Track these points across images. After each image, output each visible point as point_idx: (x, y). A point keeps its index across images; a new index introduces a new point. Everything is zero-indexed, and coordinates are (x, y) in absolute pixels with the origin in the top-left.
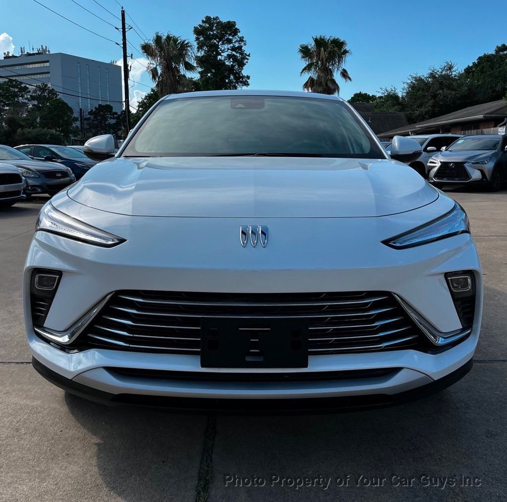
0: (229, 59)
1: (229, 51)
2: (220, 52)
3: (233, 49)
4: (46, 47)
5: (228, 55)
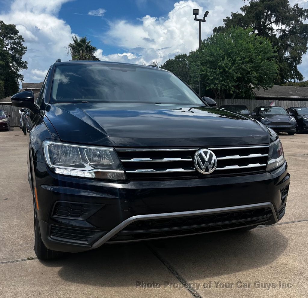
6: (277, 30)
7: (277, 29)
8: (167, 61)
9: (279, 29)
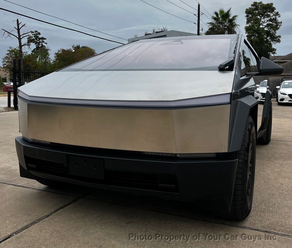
0: (268, 26)
1: (268, 22)
2: (262, 23)
3: (270, 20)
4: (166, 27)
5: (267, 24)
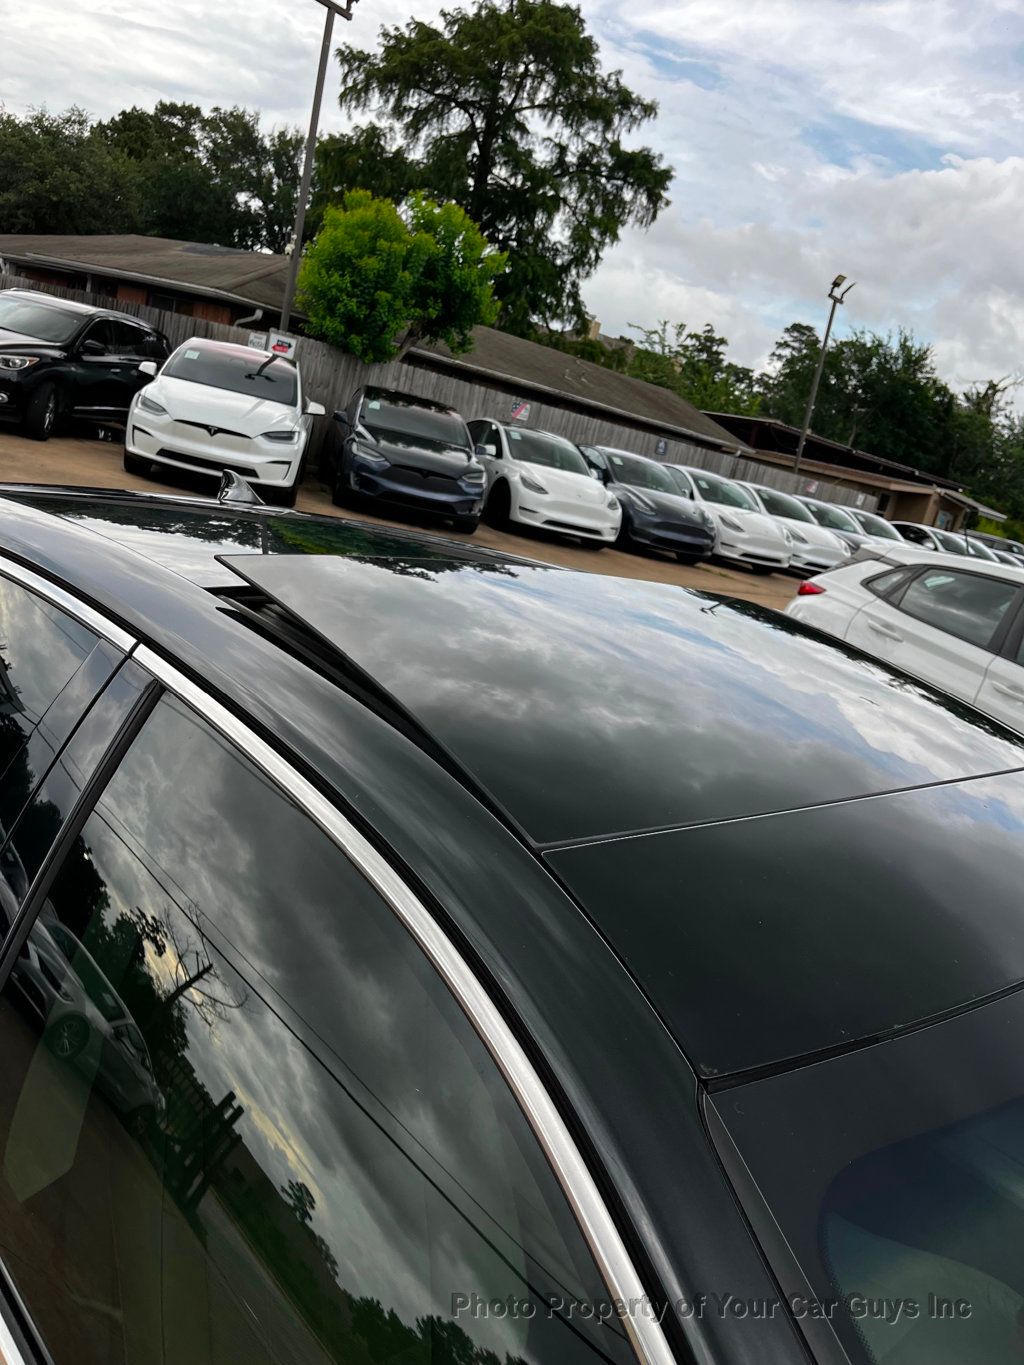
6: (544, 140)
7: (546, 136)
8: (123, 113)
9: (549, 139)
